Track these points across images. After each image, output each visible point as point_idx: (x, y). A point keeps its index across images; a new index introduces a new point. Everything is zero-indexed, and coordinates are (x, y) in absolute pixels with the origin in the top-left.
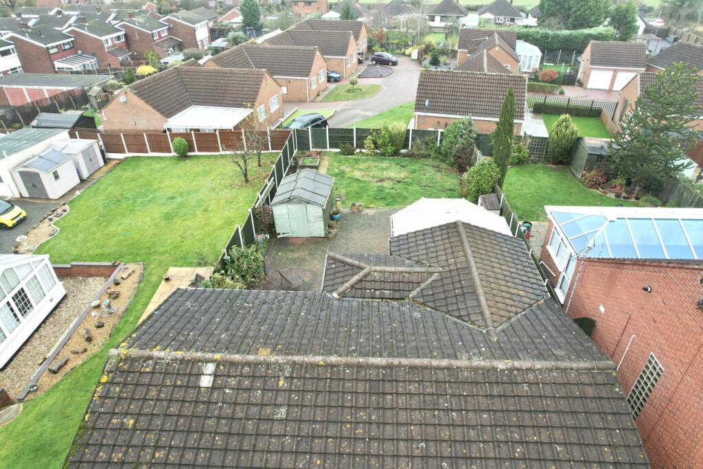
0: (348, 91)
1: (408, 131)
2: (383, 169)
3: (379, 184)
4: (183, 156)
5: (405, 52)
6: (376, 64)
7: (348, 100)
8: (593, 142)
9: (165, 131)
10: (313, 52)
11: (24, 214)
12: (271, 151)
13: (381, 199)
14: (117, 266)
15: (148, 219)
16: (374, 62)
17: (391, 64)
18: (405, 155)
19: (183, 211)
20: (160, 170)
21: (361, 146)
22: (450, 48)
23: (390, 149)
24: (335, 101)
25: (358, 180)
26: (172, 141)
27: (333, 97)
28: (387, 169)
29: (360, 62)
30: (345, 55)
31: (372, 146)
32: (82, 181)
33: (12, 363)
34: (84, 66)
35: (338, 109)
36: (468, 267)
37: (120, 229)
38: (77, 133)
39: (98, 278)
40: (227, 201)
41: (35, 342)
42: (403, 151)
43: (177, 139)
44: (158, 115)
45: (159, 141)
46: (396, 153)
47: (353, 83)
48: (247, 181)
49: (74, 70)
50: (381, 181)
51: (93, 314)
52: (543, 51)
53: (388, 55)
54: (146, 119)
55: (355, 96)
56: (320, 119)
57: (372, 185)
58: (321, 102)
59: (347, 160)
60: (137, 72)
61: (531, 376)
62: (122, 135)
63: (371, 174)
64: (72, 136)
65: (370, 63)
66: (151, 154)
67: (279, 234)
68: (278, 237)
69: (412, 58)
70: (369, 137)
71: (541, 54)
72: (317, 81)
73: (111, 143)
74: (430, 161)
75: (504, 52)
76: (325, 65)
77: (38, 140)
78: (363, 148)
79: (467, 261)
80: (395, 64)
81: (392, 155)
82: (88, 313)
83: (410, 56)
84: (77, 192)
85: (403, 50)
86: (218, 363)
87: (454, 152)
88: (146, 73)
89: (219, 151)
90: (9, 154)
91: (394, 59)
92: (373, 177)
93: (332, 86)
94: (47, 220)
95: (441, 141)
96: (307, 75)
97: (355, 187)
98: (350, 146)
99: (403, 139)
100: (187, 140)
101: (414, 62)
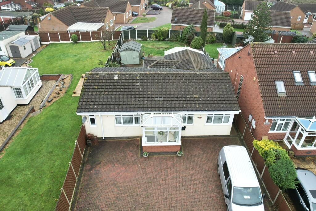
0: (142, 19)
1: (169, 30)
2: (159, 45)
3: (158, 49)
4: (75, 42)
5: (165, 5)
6: (153, 9)
7: (142, 23)
8: (239, 33)
9: (67, 32)
10: (127, 2)
11: (14, 62)
12: (113, 40)
13: (159, 53)
14: (61, 75)
15: (68, 62)
16: (152, 9)
17: (159, 9)
18: (167, 41)
19: (81, 59)
20: (67, 47)
21: (150, 37)
22: (186, 3)
23: (162, 38)
24: (137, 23)
25: (150, 48)
26: (71, 36)
27: (136, 22)
28: (161, 45)
29: (146, 9)
30: (139, 4)
31: (155, 37)
32: (33, 52)
33: (30, 103)
34: (15, 8)
35: (138, 26)
36: (190, 59)
37: (57, 65)
38: (28, 33)
39: (52, 81)
40: (99, 56)
41: (36, 98)
42: (166, 39)
43: (73, 35)
44: (64, 25)
45: (65, 36)
46: (164, 40)
47: (144, 16)
48: (105, 49)
49: (11, 10)
50: (159, 48)
51: (57, 88)
52: (226, 5)
53: (158, 6)
54: (59, 27)
55: (145, 21)
56: (132, 28)
57: (155, 49)
58: (130, 23)
59: (145, 42)
60: (46, 11)
61: (206, 75)
62: (48, 33)
63: (155, 46)
64: (26, 34)
65: (150, 9)
66: (61, 42)
67: (122, 63)
68: (122, 64)
69: (169, 7)
70: (153, 33)
71: (225, 6)
72: (128, 15)
73: (43, 37)
74: (178, 42)
75: (209, 4)
76: (131, 8)
77: (14, 35)
78: (151, 38)
79: (190, 58)
80: (161, 9)
81: (163, 40)
82: (55, 88)
83: (168, 6)
84: (34, 55)
85: (165, 4)
86: (119, 74)
87: (187, 38)
88: (50, 11)
89: (91, 40)
90: (5, 38)
91: (161, 7)
92: (156, 47)
93: (135, 18)
94: (25, 64)
95: (182, 34)
96: (124, 12)
97: (149, 50)
98: (146, 37)
99: (167, 34)
100: (77, 36)
101: (170, 9)
